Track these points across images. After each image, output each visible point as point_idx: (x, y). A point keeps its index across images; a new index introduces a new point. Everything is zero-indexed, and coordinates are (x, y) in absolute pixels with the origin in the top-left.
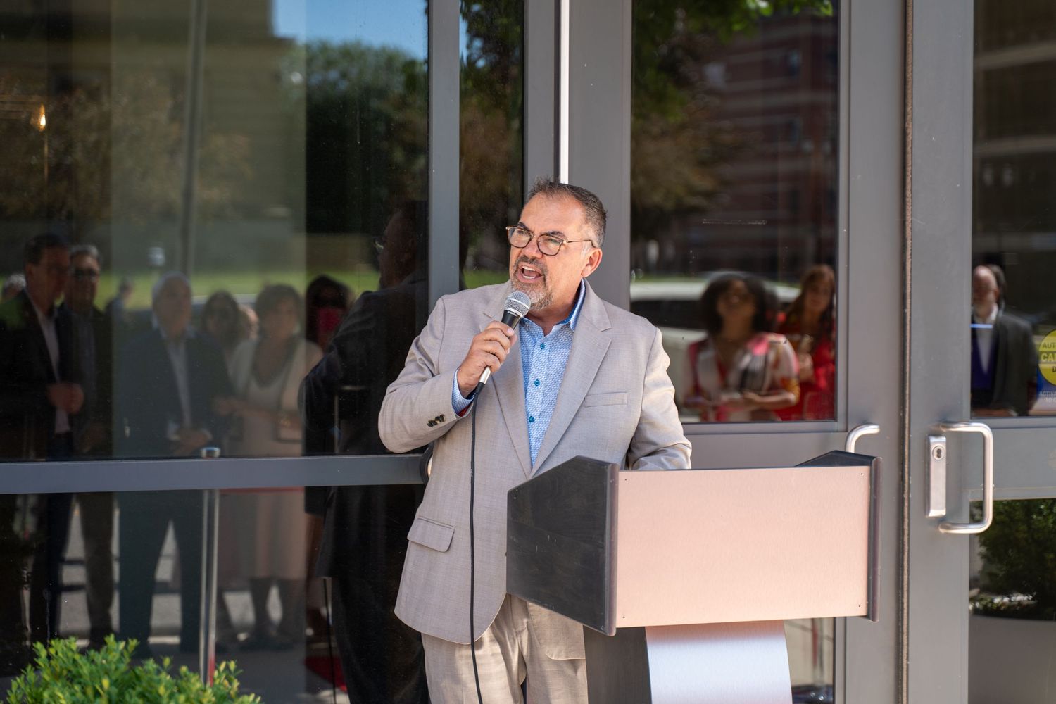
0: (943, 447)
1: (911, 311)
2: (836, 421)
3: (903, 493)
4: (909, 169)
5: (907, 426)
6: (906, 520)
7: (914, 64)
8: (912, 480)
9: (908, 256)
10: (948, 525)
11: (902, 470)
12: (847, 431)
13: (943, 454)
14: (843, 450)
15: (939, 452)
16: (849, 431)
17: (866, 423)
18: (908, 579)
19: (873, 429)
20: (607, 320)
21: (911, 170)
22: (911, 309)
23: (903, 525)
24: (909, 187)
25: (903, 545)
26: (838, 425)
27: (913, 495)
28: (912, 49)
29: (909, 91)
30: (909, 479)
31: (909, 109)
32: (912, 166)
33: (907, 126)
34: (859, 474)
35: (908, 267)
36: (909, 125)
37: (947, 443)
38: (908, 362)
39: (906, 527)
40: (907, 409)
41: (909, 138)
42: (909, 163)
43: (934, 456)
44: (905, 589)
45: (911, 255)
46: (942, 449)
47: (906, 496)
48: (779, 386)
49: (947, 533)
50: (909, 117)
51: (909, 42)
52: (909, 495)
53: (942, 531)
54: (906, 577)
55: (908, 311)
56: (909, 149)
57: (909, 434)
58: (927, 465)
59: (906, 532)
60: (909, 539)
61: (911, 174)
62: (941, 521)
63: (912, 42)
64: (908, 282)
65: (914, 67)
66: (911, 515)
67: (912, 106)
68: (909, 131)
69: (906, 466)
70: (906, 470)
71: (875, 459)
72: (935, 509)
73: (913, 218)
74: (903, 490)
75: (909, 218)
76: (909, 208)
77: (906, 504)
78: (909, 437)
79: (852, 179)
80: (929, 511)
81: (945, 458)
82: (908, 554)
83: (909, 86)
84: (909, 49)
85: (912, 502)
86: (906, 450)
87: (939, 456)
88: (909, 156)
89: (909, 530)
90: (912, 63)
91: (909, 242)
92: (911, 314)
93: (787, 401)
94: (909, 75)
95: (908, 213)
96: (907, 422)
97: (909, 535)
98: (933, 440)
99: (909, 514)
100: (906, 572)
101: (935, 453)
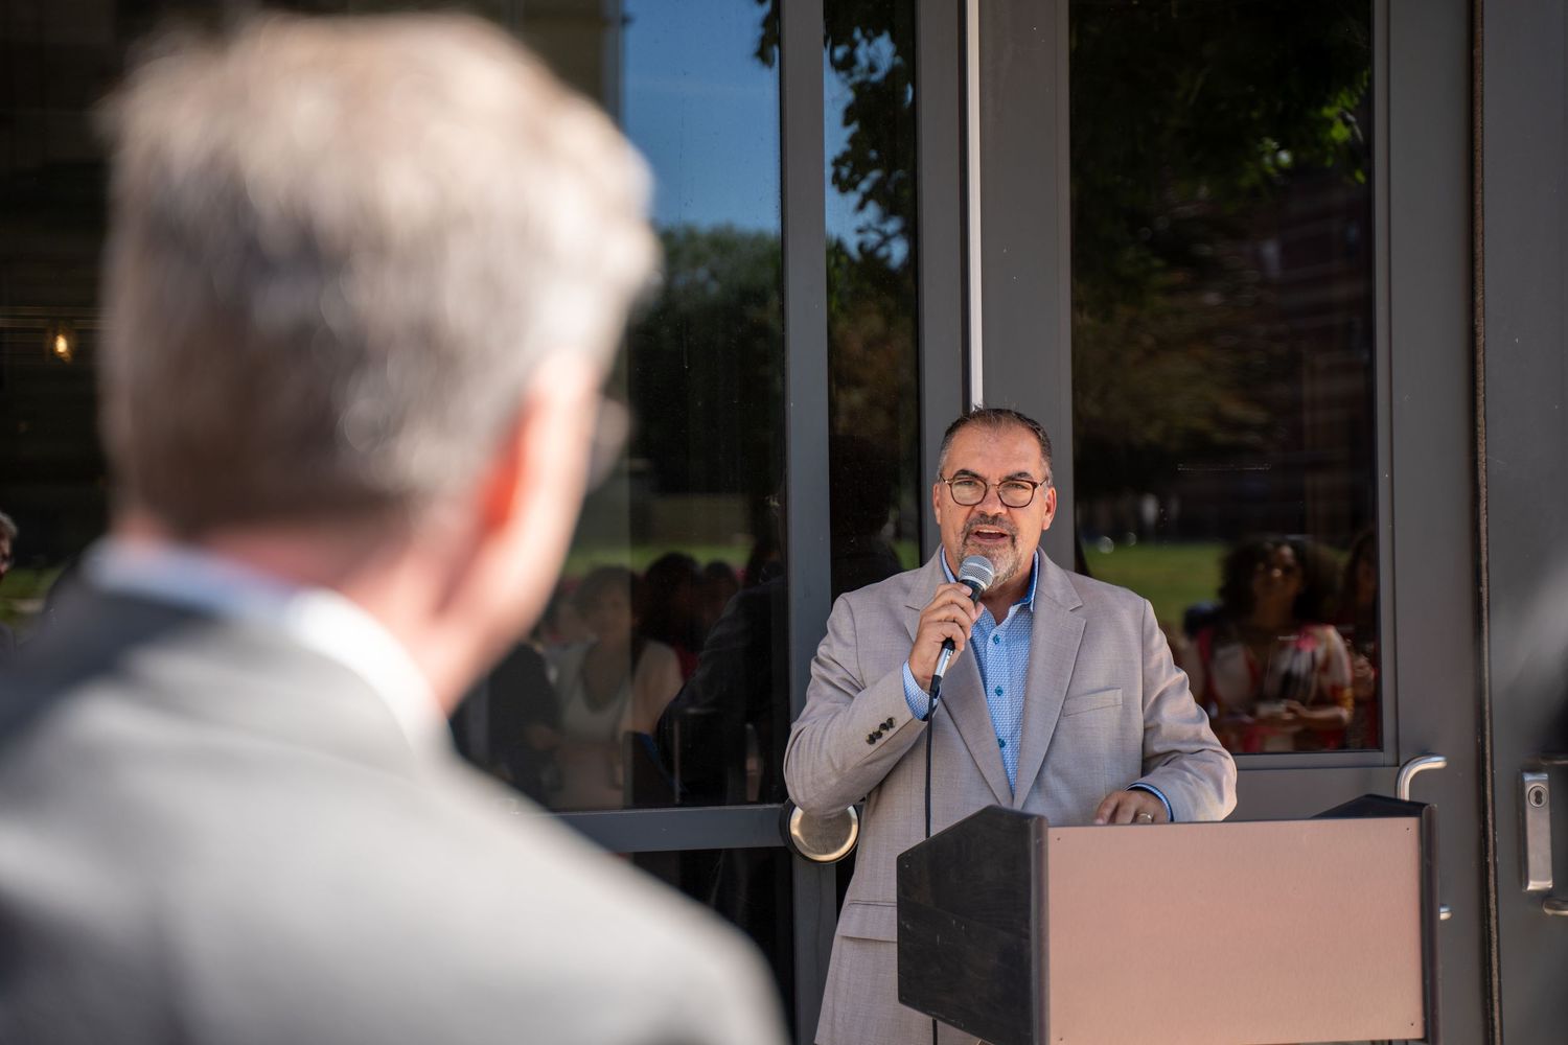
0: (1544, 788)
1: (1488, 590)
2: (1382, 751)
3: (1486, 855)
4: (1481, 385)
5: (1488, 757)
6: (1493, 896)
7: (1486, 233)
8: (1500, 837)
9: (1483, 511)
10: (1557, 903)
11: (1485, 823)
12: (1398, 765)
13: (1545, 798)
14: (1392, 796)
15: (1538, 795)
16: (1401, 764)
17: (1426, 753)
18: (1499, 982)
19: (1436, 763)
20: (1076, 596)
21: (1484, 387)
22: (1488, 586)
23: (1488, 903)
24: (1481, 411)
25: (1490, 932)
26: (1385, 756)
27: (1501, 858)
28: (1483, 211)
29: (1479, 274)
30: (1494, 835)
31: (1479, 298)
32: (1484, 380)
33: (1476, 323)
34: (1404, 829)
35: (1483, 527)
36: (1479, 323)
37: (1551, 783)
38: (1486, 664)
39: (1492, 906)
40: (1488, 733)
41: (1480, 340)
42: (1481, 377)
43: (1531, 802)
44: (1496, 998)
45: (1486, 509)
46: (1541, 790)
47: (1490, 860)
48: (1329, 697)
49: (1557, 915)
50: (1479, 310)
51: (1478, 202)
52: (1495, 859)
53: (1549, 912)
54: (1495, 980)
55: (1484, 590)
56: (1480, 356)
57: (1492, 768)
58: (1521, 814)
59: (1493, 913)
60: (1497, 923)
61: (1484, 392)
62: (1544, 897)
63: (1483, 201)
64: (1484, 548)
65: (1485, 238)
66: (1500, 888)
67: (1483, 294)
68: (1480, 330)
69: (1489, 816)
70: (1490, 822)
71: (1427, 807)
72: (1535, 879)
73: (1489, 457)
74: (1487, 851)
75: (1482, 457)
76: (1481, 441)
77: (1492, 872)
78: (1492, 774)
79: (1395, 402)
80: (1527, 884)
81: (1548, 804)
82: (1498, 946)
83: (1479, 266)
84: (1479, 212)
85: (1499, 867)
86: (1489, 792)
87: (1538, 800)
88: (1480, 367)
89: (1497, 911)
90: (1483, 233)
91: (1483, 491)
92: (1488, 594)
93: (1338, 720)
94: (1478, 250)
95: (1481, 449)
96: (1488, 751)
97: (1497, 917)
98: (1528, 778)
99: (1496, 885)
100: (1495, 972)
101: (1533, 797)
